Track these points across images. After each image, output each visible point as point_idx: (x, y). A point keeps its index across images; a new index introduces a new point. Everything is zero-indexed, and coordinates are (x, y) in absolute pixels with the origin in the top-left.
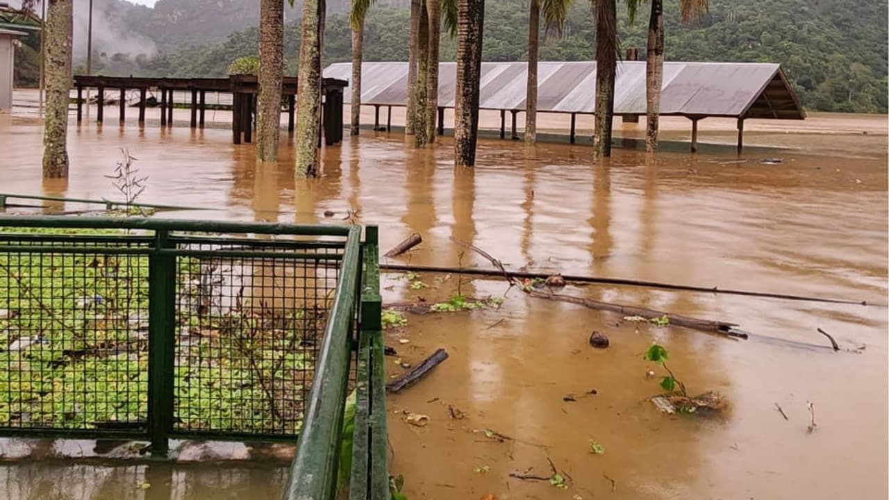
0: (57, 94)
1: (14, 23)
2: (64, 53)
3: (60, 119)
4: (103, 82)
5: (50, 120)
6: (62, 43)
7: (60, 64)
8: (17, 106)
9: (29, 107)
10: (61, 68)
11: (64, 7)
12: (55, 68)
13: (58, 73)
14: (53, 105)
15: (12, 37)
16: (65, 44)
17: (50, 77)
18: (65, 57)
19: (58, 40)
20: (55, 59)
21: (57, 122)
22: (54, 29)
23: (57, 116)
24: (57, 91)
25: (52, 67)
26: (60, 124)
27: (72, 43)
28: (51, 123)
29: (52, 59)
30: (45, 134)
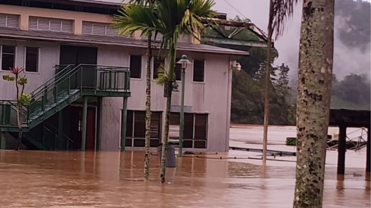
0: (312, 140)
1: (231, 39)
2: (321, 82)
3: (315, 174)
4: (345, 119)
5: (302, 176)
6: (320, 69)
7: (316, 97)
8: (234, 148)
9: (248, 150)
10: (317, 103)
11: (322, 18)
12: (310, 104)
13: (313, 110)
14: (307, 155)
15: (230, 57)
16: (323, 71)
17: (303, 116)
18: (323, 89)
19: (314, 64)
20: (310, 91)
21: (311, 178)
22: (310, 50)
23: (311, 170)
24: (312, 136)
25: (306, 102)
26: (315, 181)
27: (331, 69)
28: (304, 179)
29: (306, 91)
30: (296, 194)
